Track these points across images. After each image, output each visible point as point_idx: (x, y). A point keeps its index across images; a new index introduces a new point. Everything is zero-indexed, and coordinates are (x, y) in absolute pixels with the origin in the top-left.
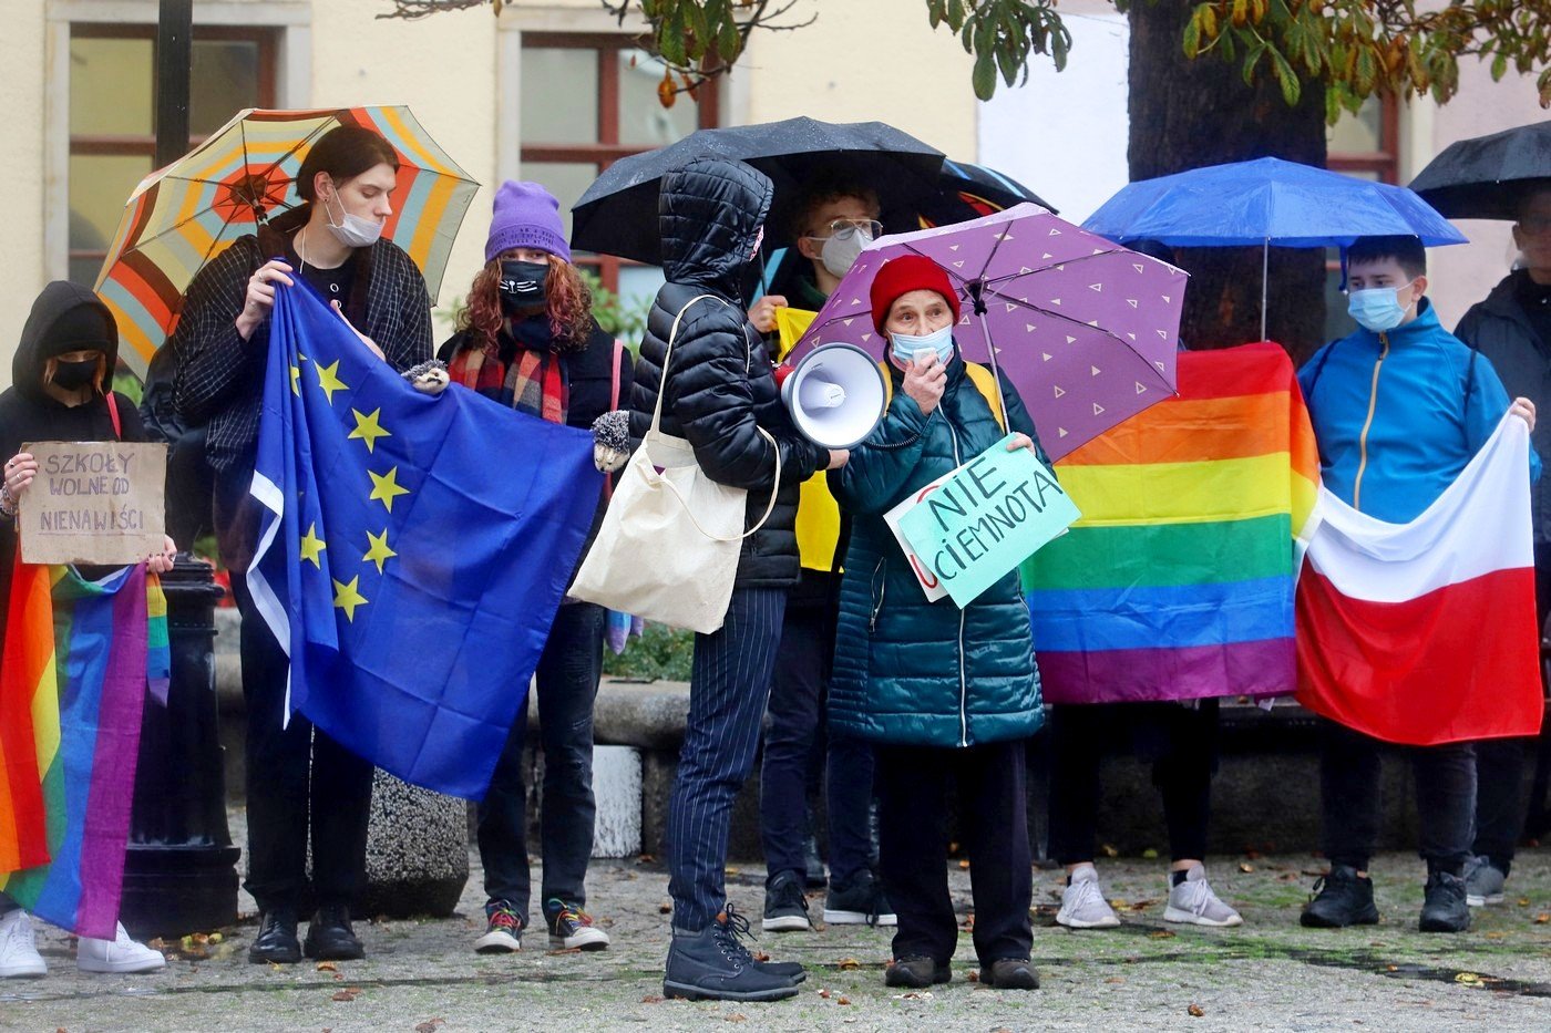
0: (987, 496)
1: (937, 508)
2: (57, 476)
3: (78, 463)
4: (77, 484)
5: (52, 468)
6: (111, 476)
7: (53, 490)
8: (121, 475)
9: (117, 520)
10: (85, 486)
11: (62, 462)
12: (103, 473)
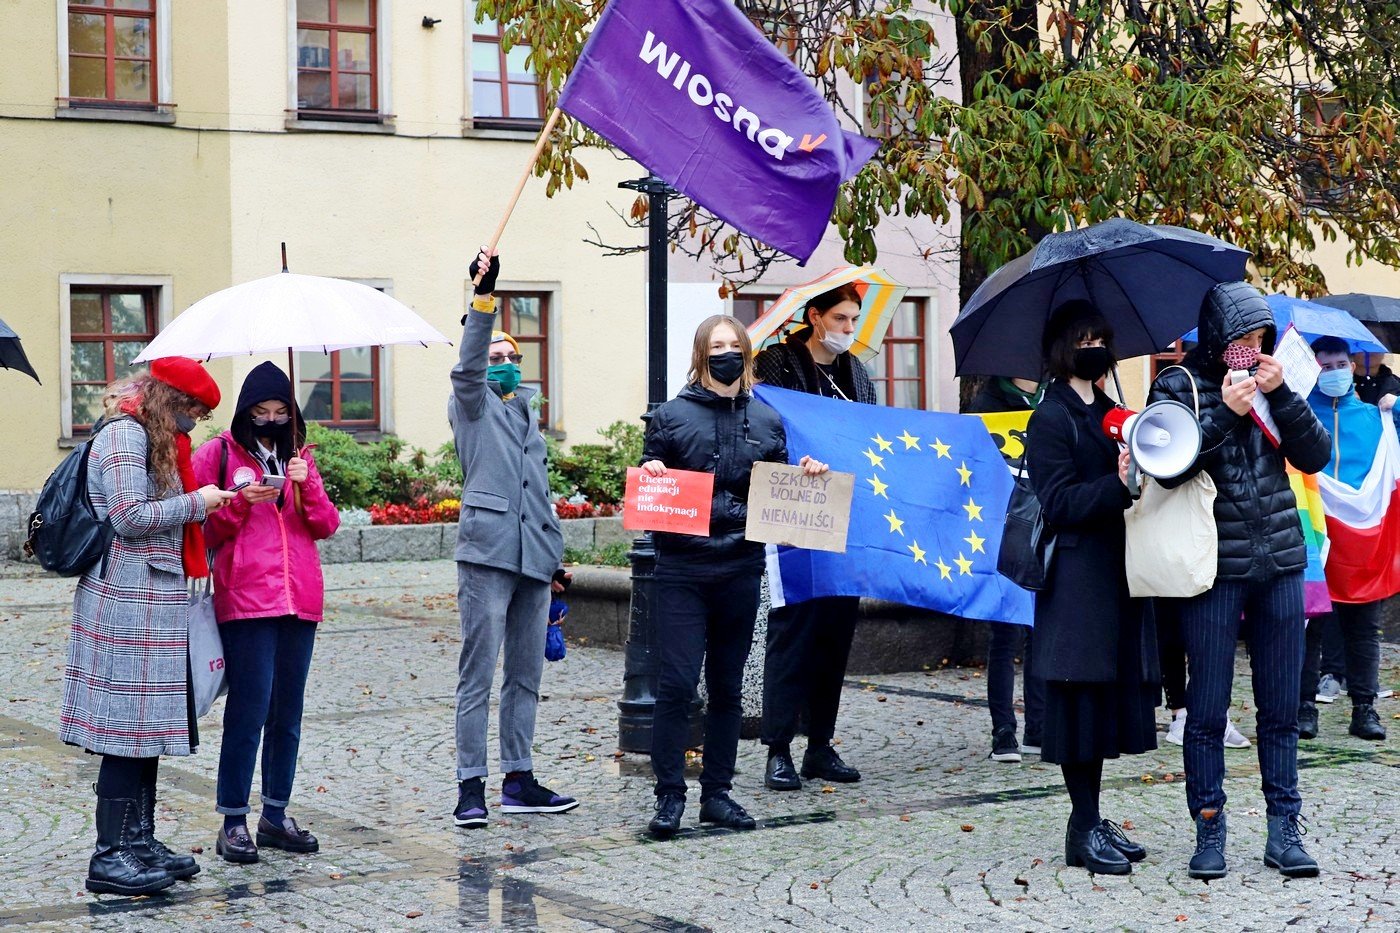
2: (777, 486)
3: (792, 479)
4: (790, 493)
5: (774, 480)
6: (814, 491)
7: (773, 495)
8: (821, 491)
9: (815, 520)
10: (795, 495)
11: (781, 477)
12: (809, 488)
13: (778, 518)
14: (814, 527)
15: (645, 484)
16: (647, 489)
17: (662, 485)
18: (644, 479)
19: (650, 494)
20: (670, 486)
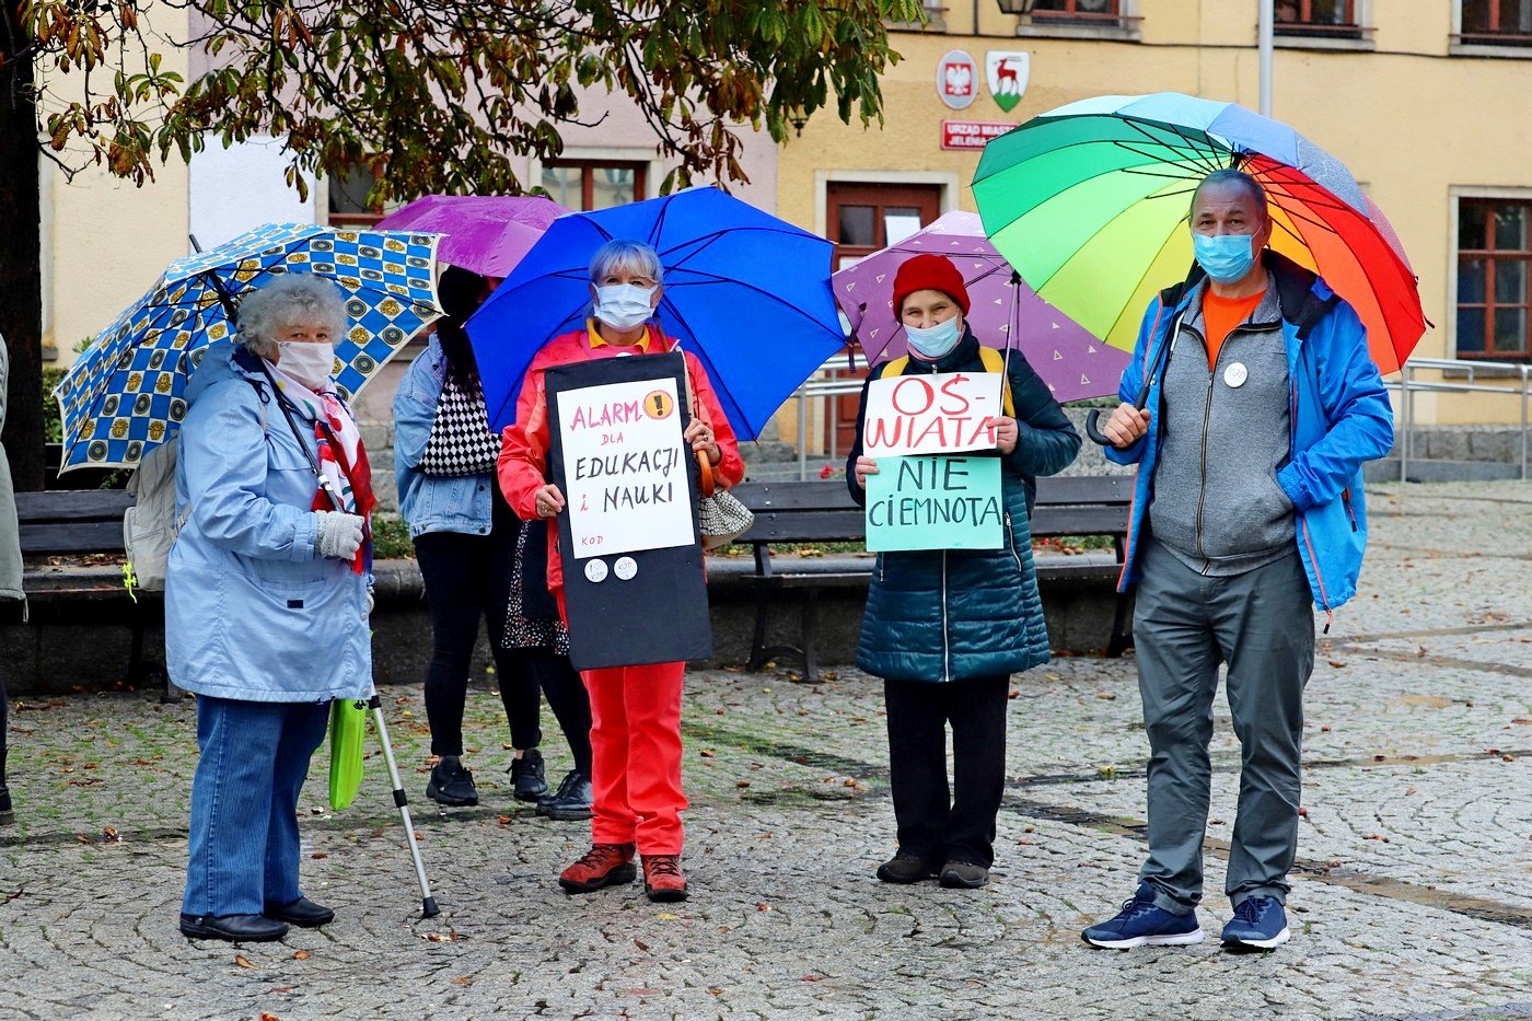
0: (946, 487)
1: (905, 469)
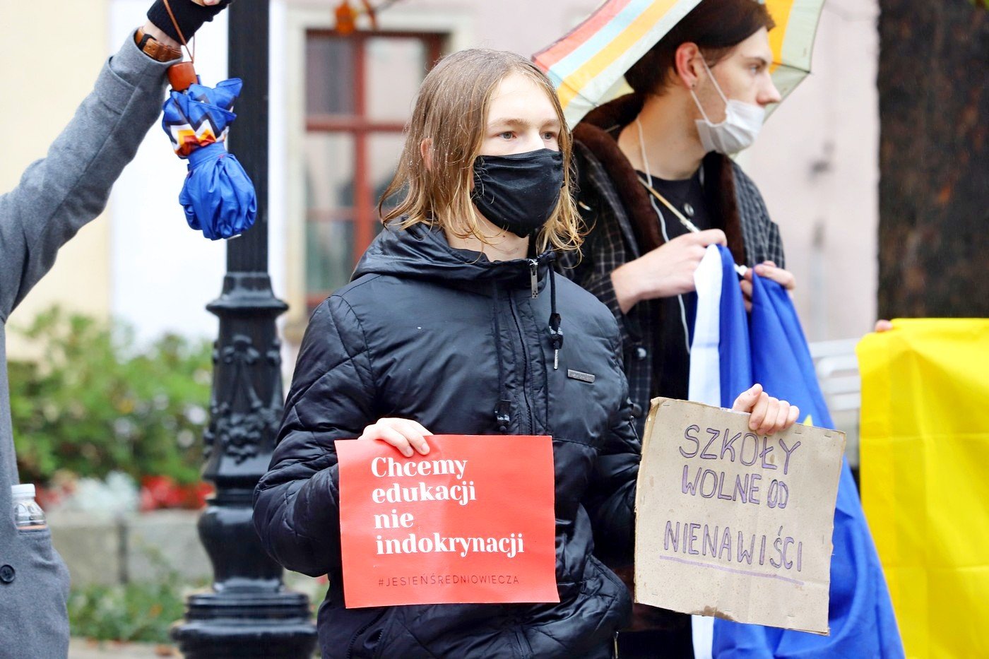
2: (695, 463)
3: (727, 446)
4: (719, 480)
5: (690, 447)
6: (768, 475)
7: (688, 487)
8: (778, 475)
9: (772, 552)
10: (728, 488)
11: (704, 437)
12: (756, 469)
13: (697, 545)
14: (768, 569)
15: (385, 483)
16: (394, 494)
17: (432, 479)
18: (383, 467)
19: (402, 507)
20: (452, 480)
